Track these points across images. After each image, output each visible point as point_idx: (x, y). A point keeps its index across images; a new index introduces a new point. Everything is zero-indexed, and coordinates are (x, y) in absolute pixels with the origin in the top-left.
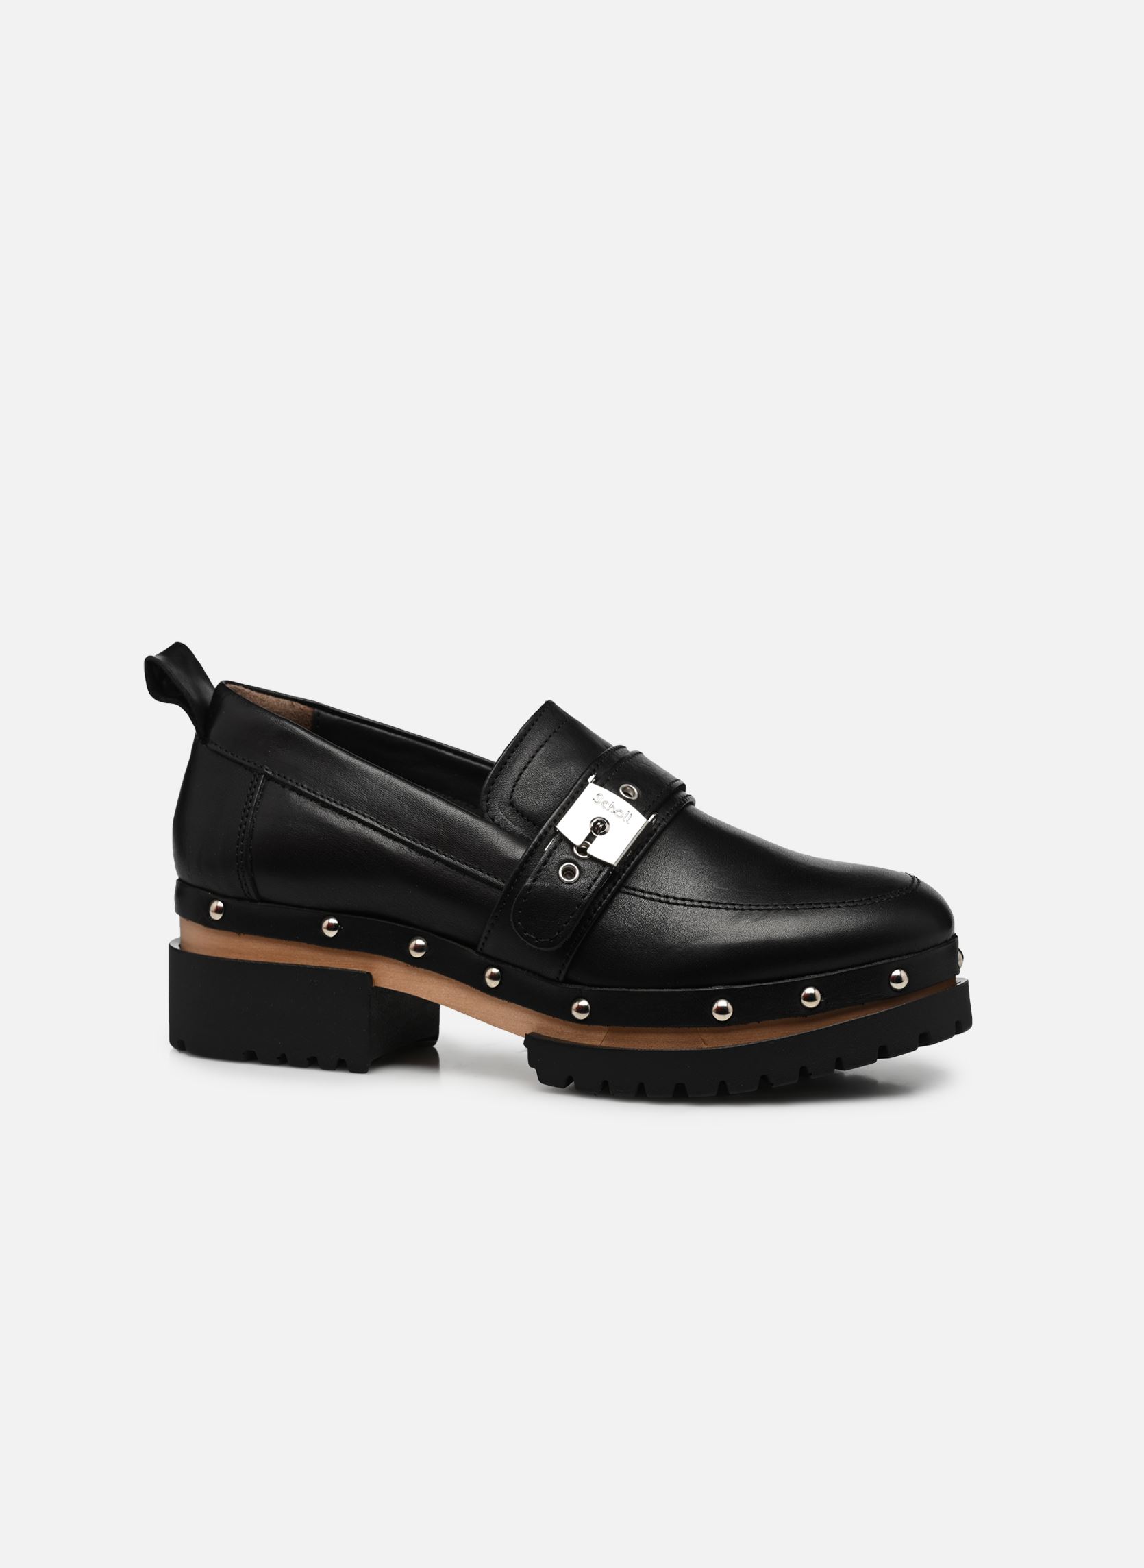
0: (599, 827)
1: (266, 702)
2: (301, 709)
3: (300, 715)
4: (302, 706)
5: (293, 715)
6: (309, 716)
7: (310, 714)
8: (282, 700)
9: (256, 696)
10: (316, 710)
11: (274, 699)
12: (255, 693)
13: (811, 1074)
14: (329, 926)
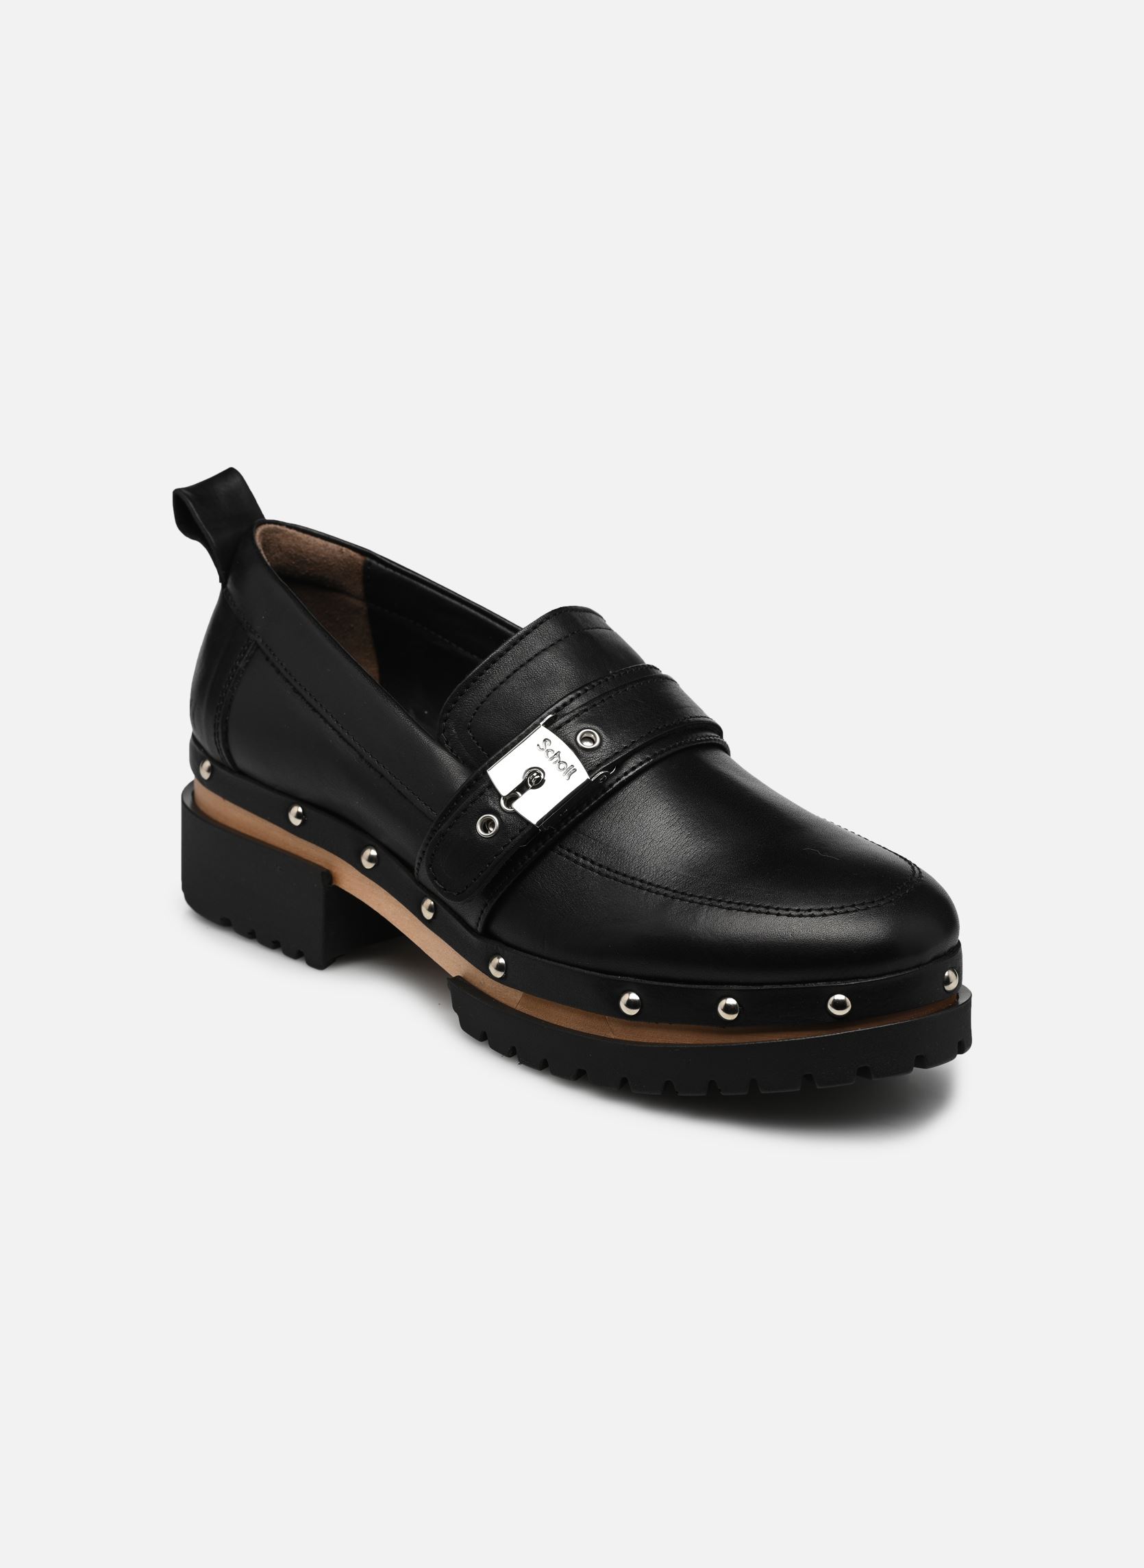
0: (534, 780)
1: (311, 546)
2: (351, 556)
3: (349, 563)
4: (352, 553)
5: (341, 562)
6: (359, 565)
7: (360, 563)
8: (331, 545)
9: (301, 538)
10: (368, 559)
11: (323, 542)
12: (300, 534)
13: (720, 1090)
14: (294, 815)
